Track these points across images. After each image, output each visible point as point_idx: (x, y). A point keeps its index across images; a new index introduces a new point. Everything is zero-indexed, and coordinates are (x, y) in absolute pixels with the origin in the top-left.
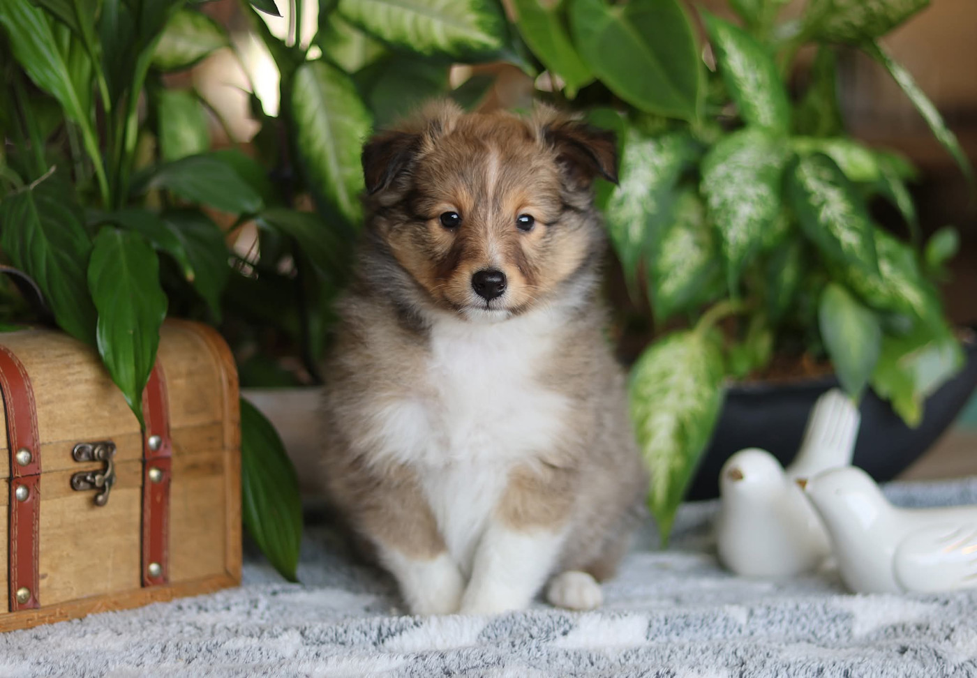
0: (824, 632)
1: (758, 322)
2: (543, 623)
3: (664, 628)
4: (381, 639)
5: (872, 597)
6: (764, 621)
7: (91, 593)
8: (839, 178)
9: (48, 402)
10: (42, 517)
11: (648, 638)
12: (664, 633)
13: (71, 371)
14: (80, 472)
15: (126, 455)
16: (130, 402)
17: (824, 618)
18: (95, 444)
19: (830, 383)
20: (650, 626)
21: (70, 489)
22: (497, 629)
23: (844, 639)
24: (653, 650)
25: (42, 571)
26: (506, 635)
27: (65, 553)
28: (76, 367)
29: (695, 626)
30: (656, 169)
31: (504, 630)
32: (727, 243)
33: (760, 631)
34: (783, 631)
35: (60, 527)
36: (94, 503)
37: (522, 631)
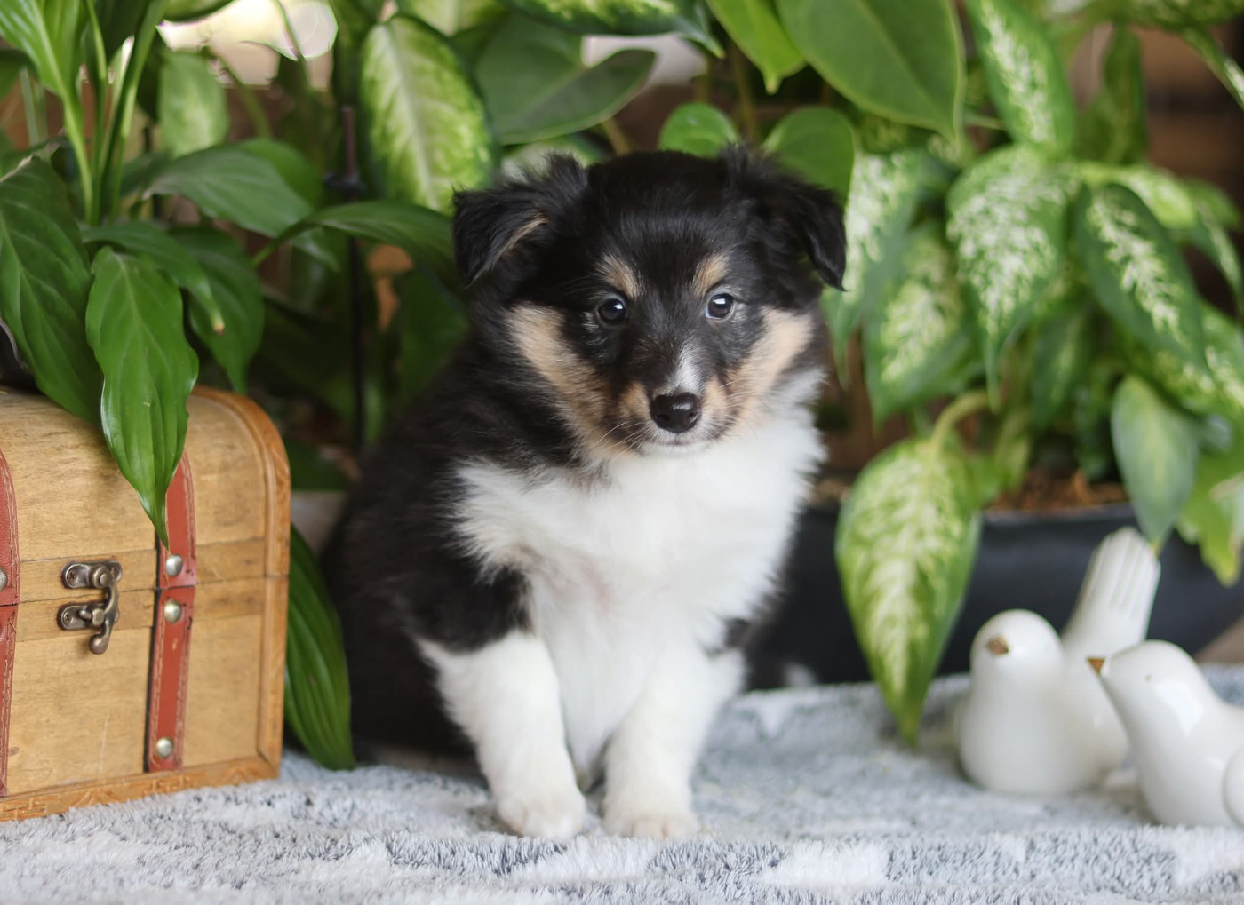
0: (1135, 878)
1: (1013, 424)
2: (743, 849)
3: (911, 864)
4: (505, 867)
5: (1200, 830)
6: (1050, 858)
7: (76, 778)
8: (1148, 224)
9: (33, 502)
10: (16, 666)
11: (888, 876)
12: (911, 870)
13: (64, 457)
14: (70, 604)
15: (135, 580)
16: (147, 506)
17: (1134, 857)
18: (94, 565)
19: (1122, 519)
20: (891, 859)
21: (57, 628)
22: (675, 856)
23: (1162, 890)
24: (901, 894)
25: (13, 743)
26: (689, 864)
27: (43, 720)
28: (70, 451)
29: (954, 862)
30: (884, 199)
31: (685, 857)
32: (986, 311)
33: (1044, 873)
34: (1076, 874)
35: (39, 681)
36: (88, 647)
37: (713, 859)
